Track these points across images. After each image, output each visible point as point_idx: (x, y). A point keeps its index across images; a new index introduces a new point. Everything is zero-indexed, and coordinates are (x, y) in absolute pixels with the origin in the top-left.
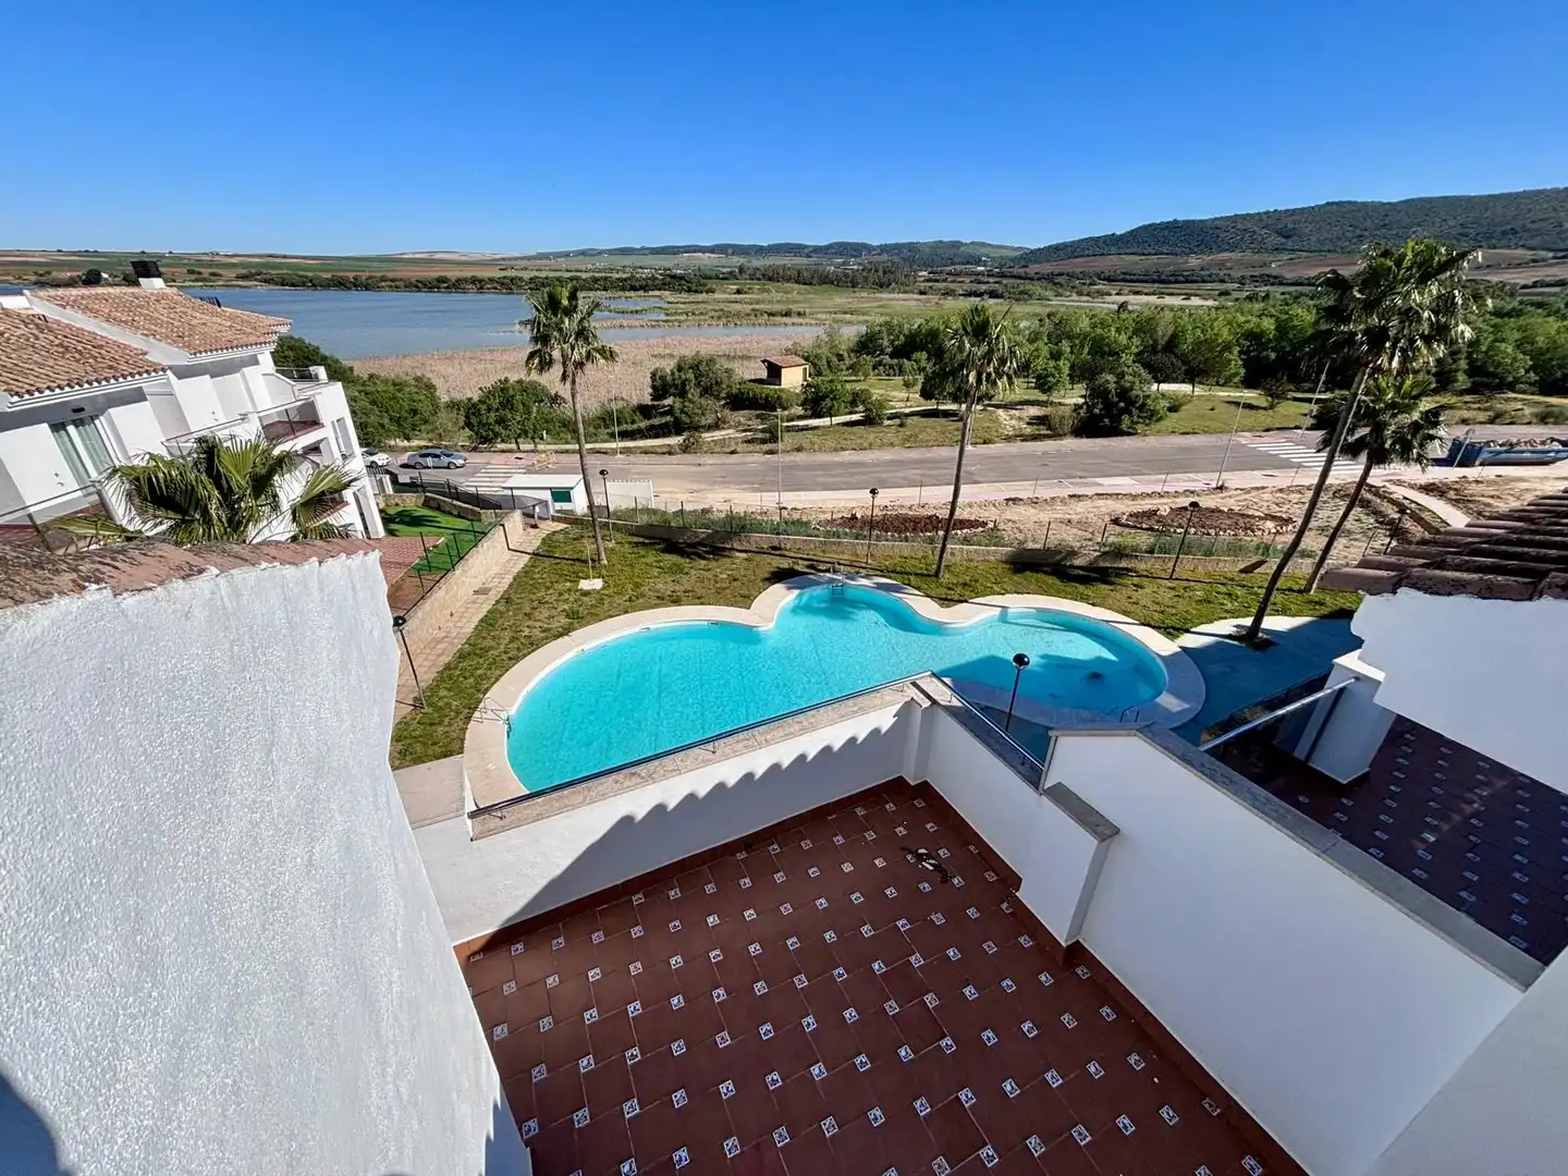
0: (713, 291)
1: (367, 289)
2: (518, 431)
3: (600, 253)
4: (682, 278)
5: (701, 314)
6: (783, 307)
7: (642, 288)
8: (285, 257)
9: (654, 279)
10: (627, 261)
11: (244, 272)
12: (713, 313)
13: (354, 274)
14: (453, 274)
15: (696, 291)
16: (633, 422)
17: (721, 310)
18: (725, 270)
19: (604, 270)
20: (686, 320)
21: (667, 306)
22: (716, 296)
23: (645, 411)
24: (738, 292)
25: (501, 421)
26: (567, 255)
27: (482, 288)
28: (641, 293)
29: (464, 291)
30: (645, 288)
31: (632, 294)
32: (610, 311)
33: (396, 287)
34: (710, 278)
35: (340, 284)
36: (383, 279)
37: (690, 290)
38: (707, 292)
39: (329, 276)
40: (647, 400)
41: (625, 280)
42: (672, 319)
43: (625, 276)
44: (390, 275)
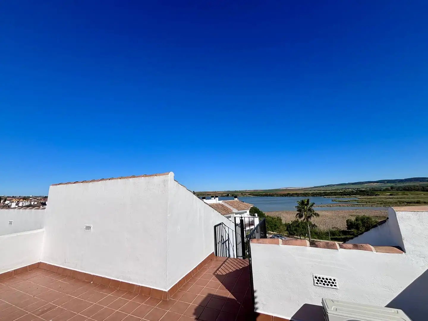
0: (379, 195)
1: (272, 196)
2: (300, 233)
3: (334, 185)
4: (364, 191)
5: (373, 202)
6: (416, 200)
7: (348, 195)
8: (257, 190)
9: (352, 192)
10: (344, 187)
11: (249, 193)
12: (378, 202)
13: (269, 193)
14: (291, 192)
15: (371, 195)
16: (339, 236)
17: (382, 201)
18: (384, 188)
19: (335, 190)
20: (365, 204)
21: (358, 199)
22: (380, 196)
23: (344, 232)
24: (391, 195)
25: (296, 230)
26: (323, 186)
27: (298, 195)
28: (348, 196)
29: (294, 196)
30: (349, 195)
31: (345, 196)
32: (336, 201)
33: (278, 196)
34: (377, 191)
35: (266, 195)
36: (275, 194)
37: (368, 195)
38: (376, 195)
39: (264, 194)
40: (346, 229)
41: (342, 192)
42: (359, 203)
43: (342, 191)
44: (277, 193)
